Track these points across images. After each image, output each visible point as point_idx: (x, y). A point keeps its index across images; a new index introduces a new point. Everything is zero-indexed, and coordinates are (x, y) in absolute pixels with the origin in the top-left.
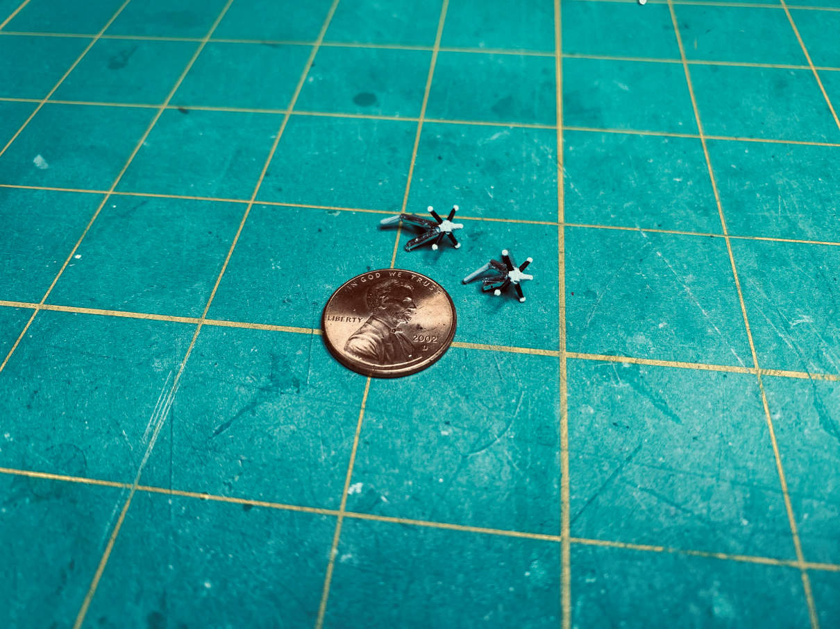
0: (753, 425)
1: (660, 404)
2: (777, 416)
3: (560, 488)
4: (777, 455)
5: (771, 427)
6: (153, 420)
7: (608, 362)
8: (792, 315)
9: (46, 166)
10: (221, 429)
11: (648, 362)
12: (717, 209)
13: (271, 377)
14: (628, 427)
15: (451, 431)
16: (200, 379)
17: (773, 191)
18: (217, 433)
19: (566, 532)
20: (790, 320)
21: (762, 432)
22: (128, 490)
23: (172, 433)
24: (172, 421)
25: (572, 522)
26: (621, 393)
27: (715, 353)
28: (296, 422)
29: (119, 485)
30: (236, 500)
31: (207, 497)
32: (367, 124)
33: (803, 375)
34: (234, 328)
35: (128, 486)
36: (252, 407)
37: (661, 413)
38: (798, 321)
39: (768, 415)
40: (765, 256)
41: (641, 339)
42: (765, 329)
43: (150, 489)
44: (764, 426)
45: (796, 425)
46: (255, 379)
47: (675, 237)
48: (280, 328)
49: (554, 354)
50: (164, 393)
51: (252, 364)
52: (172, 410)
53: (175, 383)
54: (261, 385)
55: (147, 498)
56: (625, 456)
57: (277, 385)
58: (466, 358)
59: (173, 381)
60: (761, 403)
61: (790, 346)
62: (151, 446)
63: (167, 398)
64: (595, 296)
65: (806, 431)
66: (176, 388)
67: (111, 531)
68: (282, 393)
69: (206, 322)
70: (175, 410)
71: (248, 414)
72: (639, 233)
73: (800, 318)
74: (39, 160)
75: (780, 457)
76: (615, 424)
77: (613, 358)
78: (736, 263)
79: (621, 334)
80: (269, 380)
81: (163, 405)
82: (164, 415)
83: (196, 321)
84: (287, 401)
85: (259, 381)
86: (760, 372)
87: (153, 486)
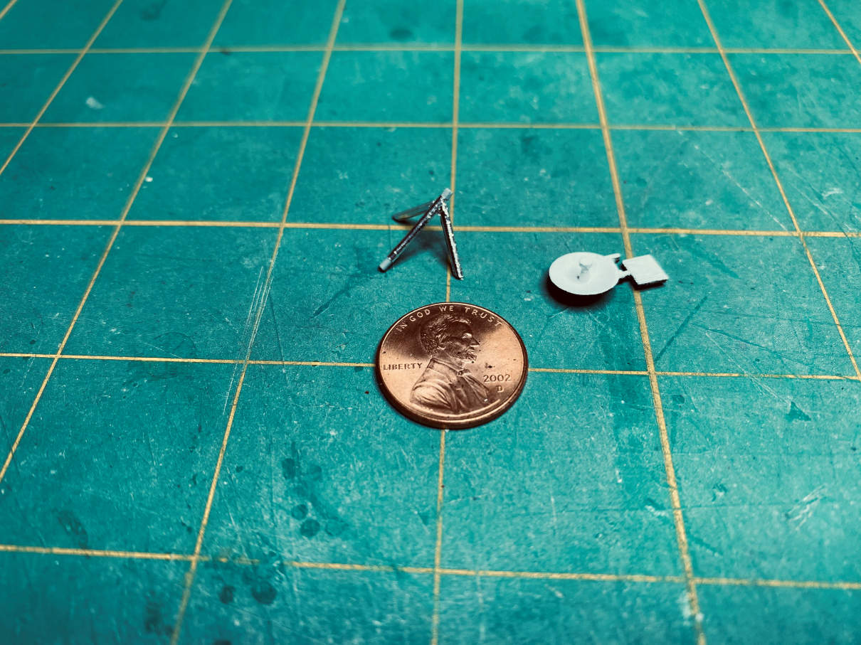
0: (802, 275)
1: (717, 264)
2: (823, 267)
3: (640, 334)
4: (826, 296)
5: (818, 276)
6: (253, 308)
7: (665, 234)
8: (824, 189)
9: (99, 106)
10: (321, 310)
11: (701, 232)
12: (742, 108)
13: (359, 266)
14: (692, 284)
15: (532, 297)
16: (292, 271)
17: (792, 92)
18: (318, 313)
19: (651, 368)
20: (822, 192)
21: (810, 280)
22: (240, 366)
23: (274, 315)
24: (272, 306)
25: (655, 361)
26: (681, 257)
27: (759, 221)
28: (389, 300)
29: (231, 362)
30: (348, 364)
31: (318, 364)
32: (407, 55)
33: (840, 235)
34: (314, 229)
35: (240, 362)
36: (346, 290)
37: (719, 271)
38: (830, 193)
39: (814, 268)
40: (793, 144)
41: (692, 214)
42: (801, 201)
43: (262, 362)
44: (813, 276)
45: (839, 273)
46: (345, 269)
47: (709, 133)
48: (358, 227)
49: (618, 230)
50: (259, 285)
51: (339, 257)
52: (270, 298)
53: (269, 277)
54: (350, 273)
55: (261, 370)
56: (694, 305)
57: (365, 272)
58: (536, 239)
59: (266, 274)
60: (806, 257)
61: (826, 213)
62: (256, 328)
63: (263, 289)
64: (645, 182)
65: (849, 277)
66: (270, 279)
67: (231, 399)
68: (371, 278)
69: (288, 225)
70: (274, 298)
71: (343, 296)
72: (675, 131)
73: (830, 191)
74: (91, 102)
75: (829, 299)
76: (680, 282)
77: (670, 231)
78: (768, 151)
79: (674, 211)
80: (356, 269)
81: (261, 294)
82: (263, 302)
83: (277, 225)
84: (378, 285)
85: (348, 269)
86: (802, 234)
87: (265, 360)
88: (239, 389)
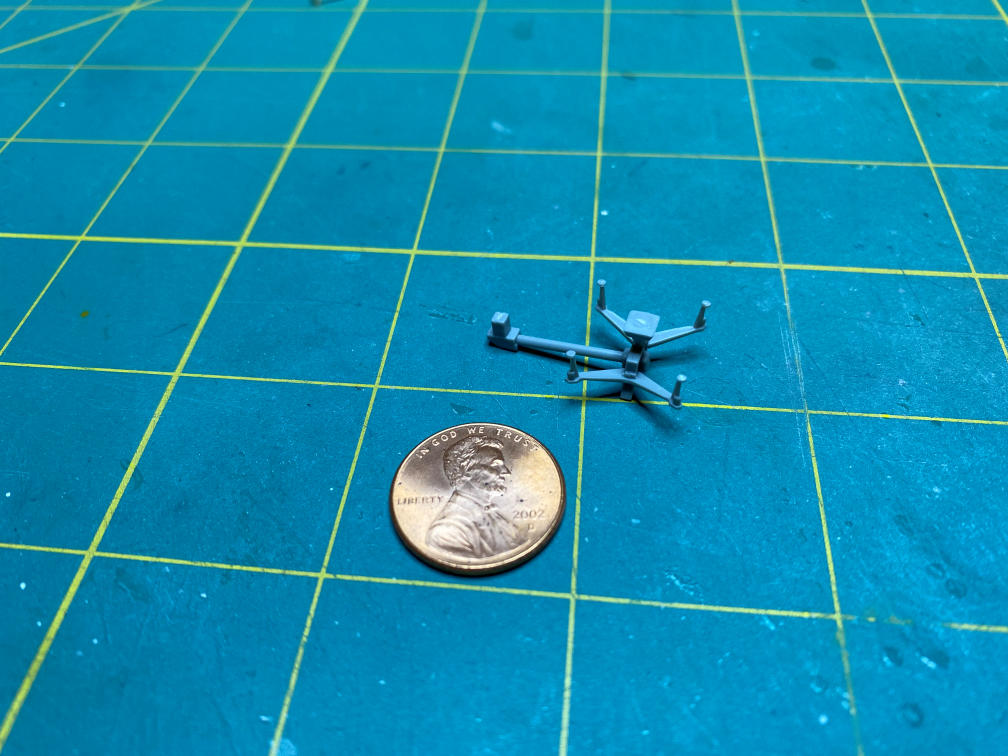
6: (788, 354)
9: (509, 131)
10: (865, 359)
13: (886, 312)
16: (814, 316)
18: (863, 362)
22: (802, 416)
23: (815, 363)
24: (808, 353)
29: (790, 411)
30: (920, 418)
32: (839, 86)
34: (819, 271)
35: (799, 411)
43: (823, 412)
50: (784, 330)
51: (859, 302)
52: (802, 345)
53: (789, 320)
54: (881, 319)
55: (826, 420)
59: (787, 319)
62: (801, 375)
63: (789, 333)
66: (793, 324)
67: (806, 450)
68: (906, 326)
69: (788, 266)
70: (805, 344)
71: (884, 345)
74: (497, 126)
80: (885, 316)
81: (790, 340)
82: (797, 349)
83: (775, 266)
84: (916, 333)
88: (811, 439)
